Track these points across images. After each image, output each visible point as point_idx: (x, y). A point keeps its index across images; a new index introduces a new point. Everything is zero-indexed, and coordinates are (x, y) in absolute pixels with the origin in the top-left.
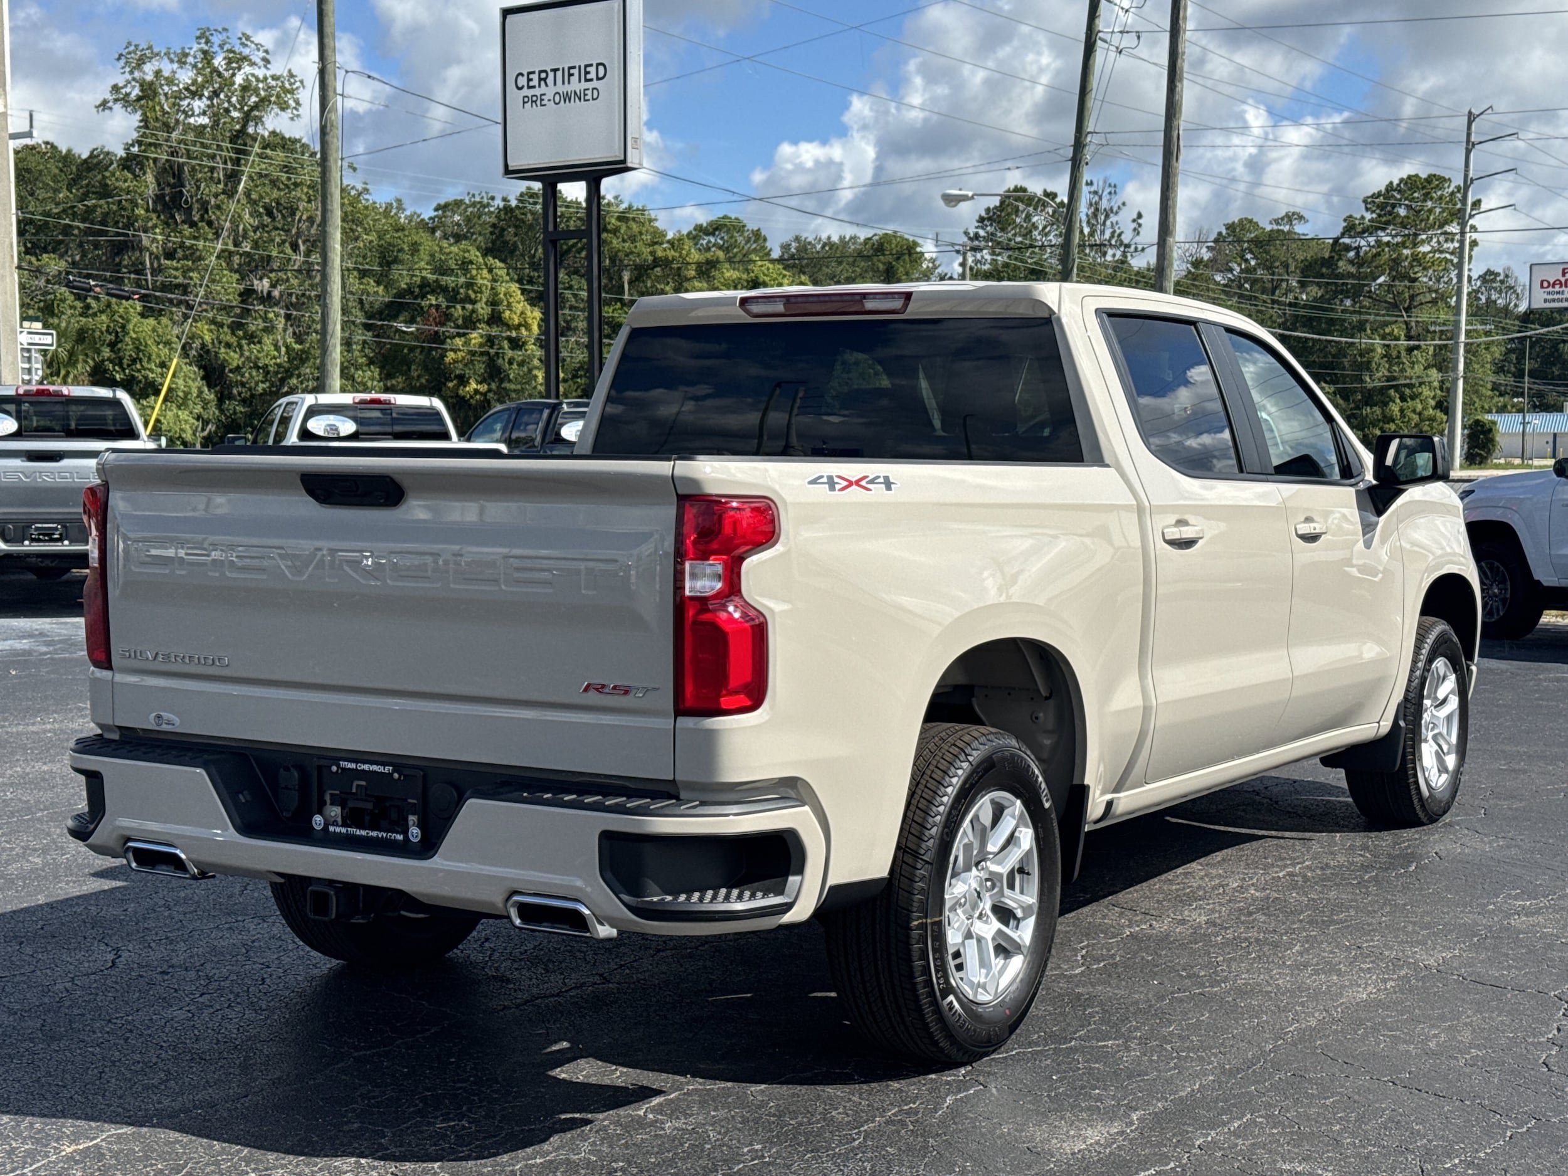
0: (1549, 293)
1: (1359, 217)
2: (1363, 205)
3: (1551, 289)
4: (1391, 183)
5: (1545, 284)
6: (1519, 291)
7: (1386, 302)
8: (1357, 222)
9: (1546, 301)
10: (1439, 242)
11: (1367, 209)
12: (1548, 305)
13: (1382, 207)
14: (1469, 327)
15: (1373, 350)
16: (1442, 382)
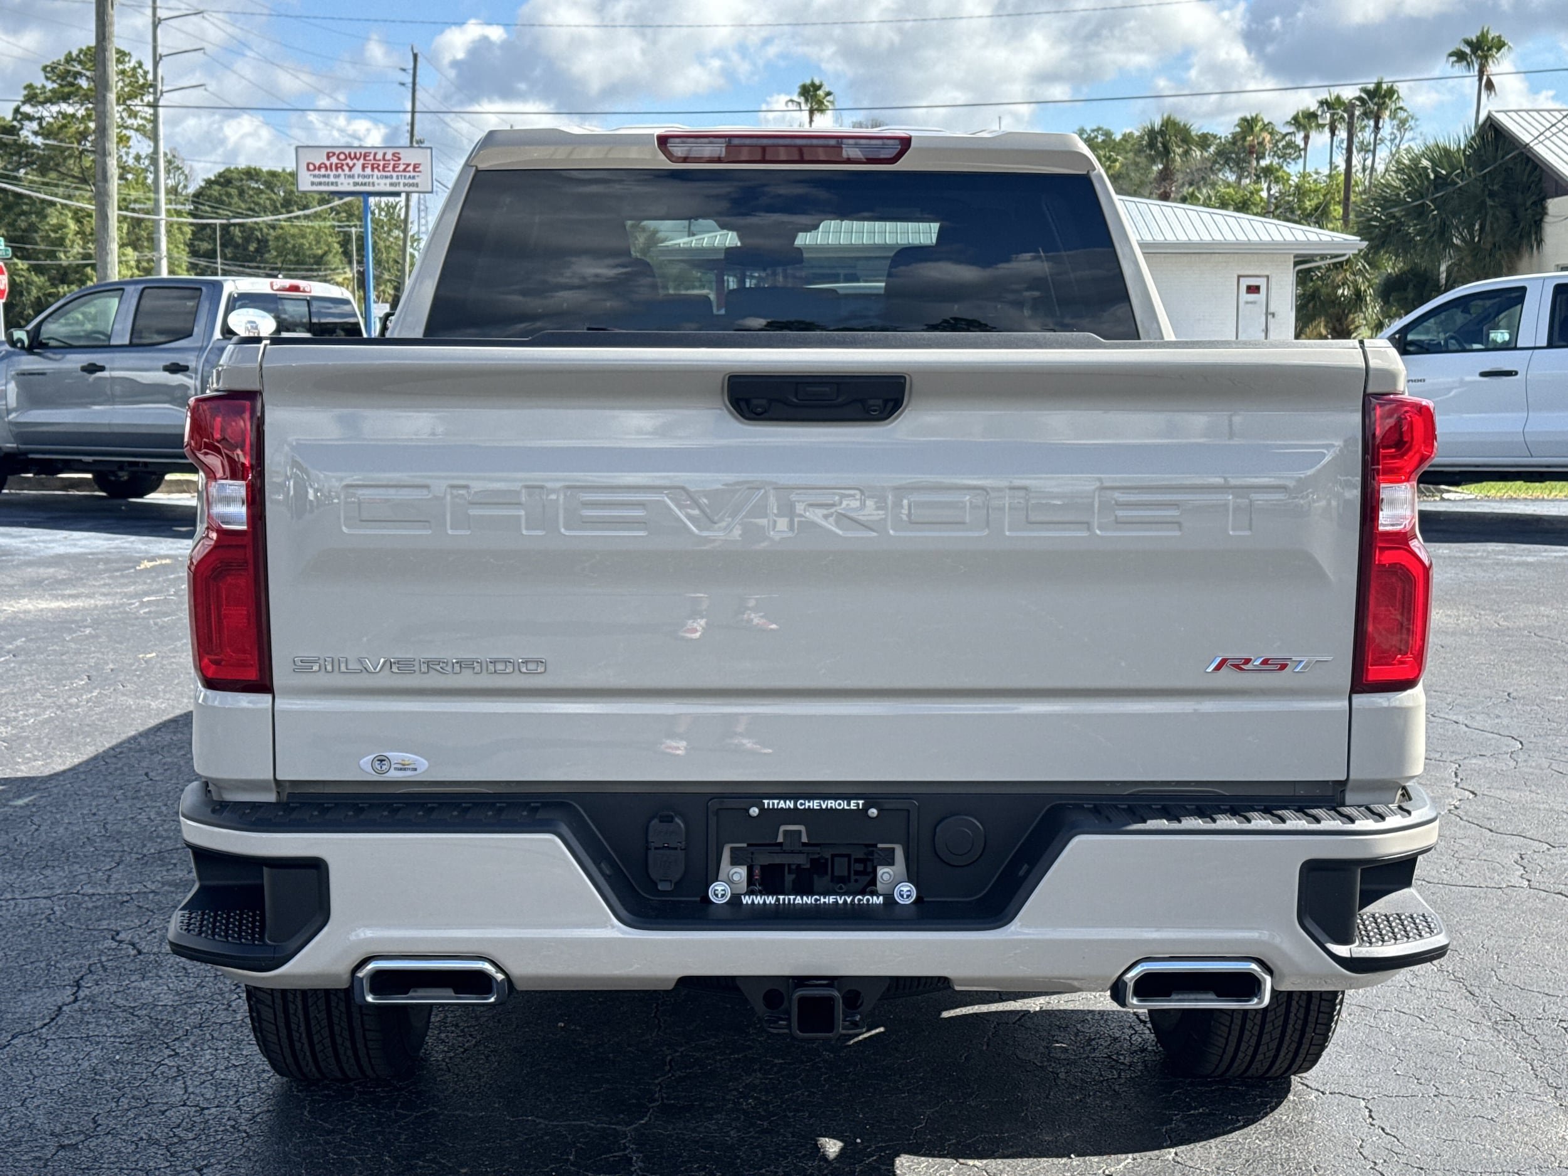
0: (315, 176)
1: (39, 86)
2: (42, 75)
3: (317, 172)
4: (70, 53)
5: (311, 167)
6: (187, 172)
7: (74, 177)
8: (38, 91)
9: (313, 184)
10: (122, 118)
11: (47, 78)
12: (315, 188)
13: (63, 77)
14: (169, 207)
15: (65, 226)
16: (138, 261)
